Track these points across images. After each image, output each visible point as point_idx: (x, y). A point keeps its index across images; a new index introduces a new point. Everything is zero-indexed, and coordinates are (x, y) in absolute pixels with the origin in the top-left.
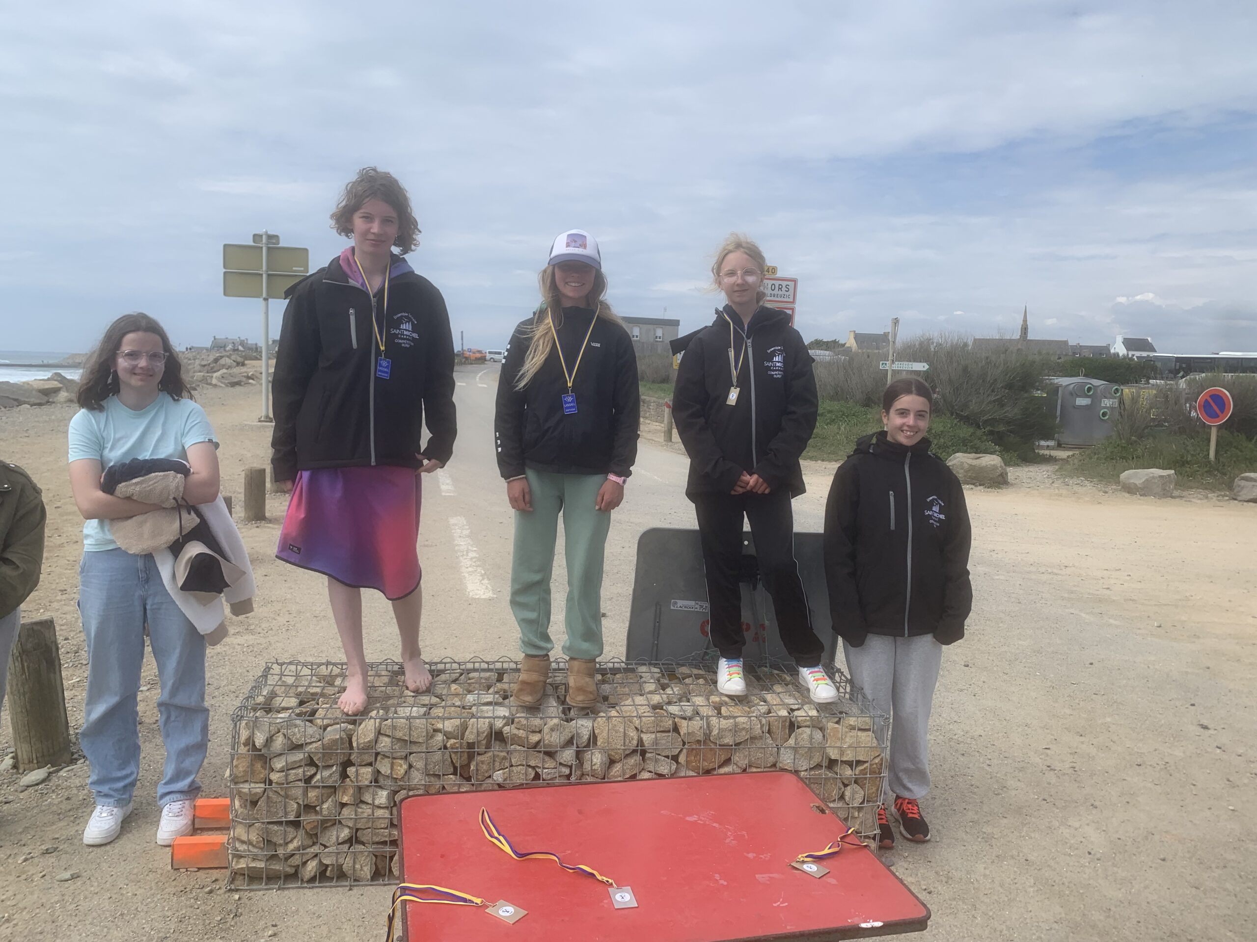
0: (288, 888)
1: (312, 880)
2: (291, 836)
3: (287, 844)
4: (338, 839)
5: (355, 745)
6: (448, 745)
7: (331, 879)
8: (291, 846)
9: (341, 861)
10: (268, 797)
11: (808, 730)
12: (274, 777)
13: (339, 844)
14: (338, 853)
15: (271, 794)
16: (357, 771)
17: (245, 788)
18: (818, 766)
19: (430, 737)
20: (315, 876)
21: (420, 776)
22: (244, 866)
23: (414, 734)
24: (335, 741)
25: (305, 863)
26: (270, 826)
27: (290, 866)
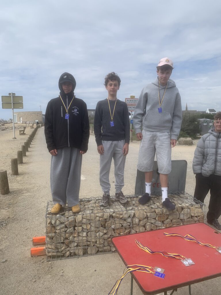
0: (62, 259)
1: (68, 256)
2: (62, 246)
3: (61, 248)
4: (74, 245)
5: (77, 221)
6: (100, 220)
7: (73, 256)
8: (63, 249)
9: (75, 251)
10: (56, 237)
11: (186, 209)
12: (57, 231)
13: (74, 247)
14: (74, 249)
15: (57, 236)
16: (78, 228)
17: (50, 235)
18: (189, 218)
19: (95, 218)
20: (69, 256)
21: (93, 228)
22: (51, 254)
23: (92, 218)
24: (72, 221)
25: (66, 253)
26: (57, 244)
27: (62, 254)
